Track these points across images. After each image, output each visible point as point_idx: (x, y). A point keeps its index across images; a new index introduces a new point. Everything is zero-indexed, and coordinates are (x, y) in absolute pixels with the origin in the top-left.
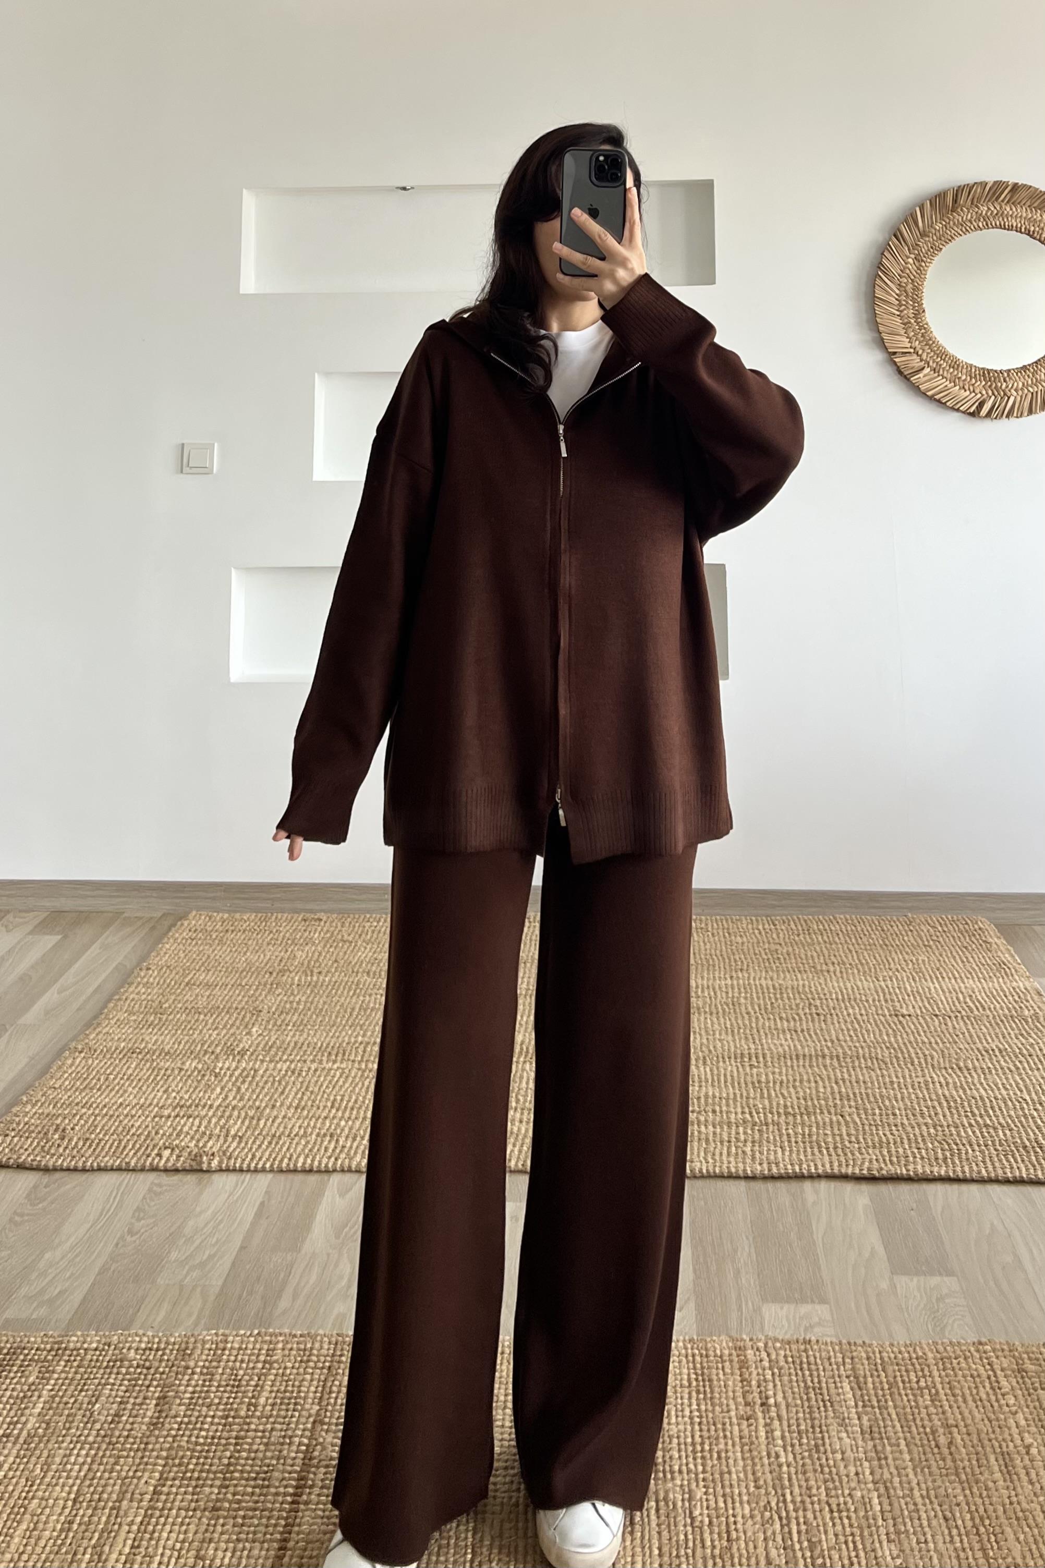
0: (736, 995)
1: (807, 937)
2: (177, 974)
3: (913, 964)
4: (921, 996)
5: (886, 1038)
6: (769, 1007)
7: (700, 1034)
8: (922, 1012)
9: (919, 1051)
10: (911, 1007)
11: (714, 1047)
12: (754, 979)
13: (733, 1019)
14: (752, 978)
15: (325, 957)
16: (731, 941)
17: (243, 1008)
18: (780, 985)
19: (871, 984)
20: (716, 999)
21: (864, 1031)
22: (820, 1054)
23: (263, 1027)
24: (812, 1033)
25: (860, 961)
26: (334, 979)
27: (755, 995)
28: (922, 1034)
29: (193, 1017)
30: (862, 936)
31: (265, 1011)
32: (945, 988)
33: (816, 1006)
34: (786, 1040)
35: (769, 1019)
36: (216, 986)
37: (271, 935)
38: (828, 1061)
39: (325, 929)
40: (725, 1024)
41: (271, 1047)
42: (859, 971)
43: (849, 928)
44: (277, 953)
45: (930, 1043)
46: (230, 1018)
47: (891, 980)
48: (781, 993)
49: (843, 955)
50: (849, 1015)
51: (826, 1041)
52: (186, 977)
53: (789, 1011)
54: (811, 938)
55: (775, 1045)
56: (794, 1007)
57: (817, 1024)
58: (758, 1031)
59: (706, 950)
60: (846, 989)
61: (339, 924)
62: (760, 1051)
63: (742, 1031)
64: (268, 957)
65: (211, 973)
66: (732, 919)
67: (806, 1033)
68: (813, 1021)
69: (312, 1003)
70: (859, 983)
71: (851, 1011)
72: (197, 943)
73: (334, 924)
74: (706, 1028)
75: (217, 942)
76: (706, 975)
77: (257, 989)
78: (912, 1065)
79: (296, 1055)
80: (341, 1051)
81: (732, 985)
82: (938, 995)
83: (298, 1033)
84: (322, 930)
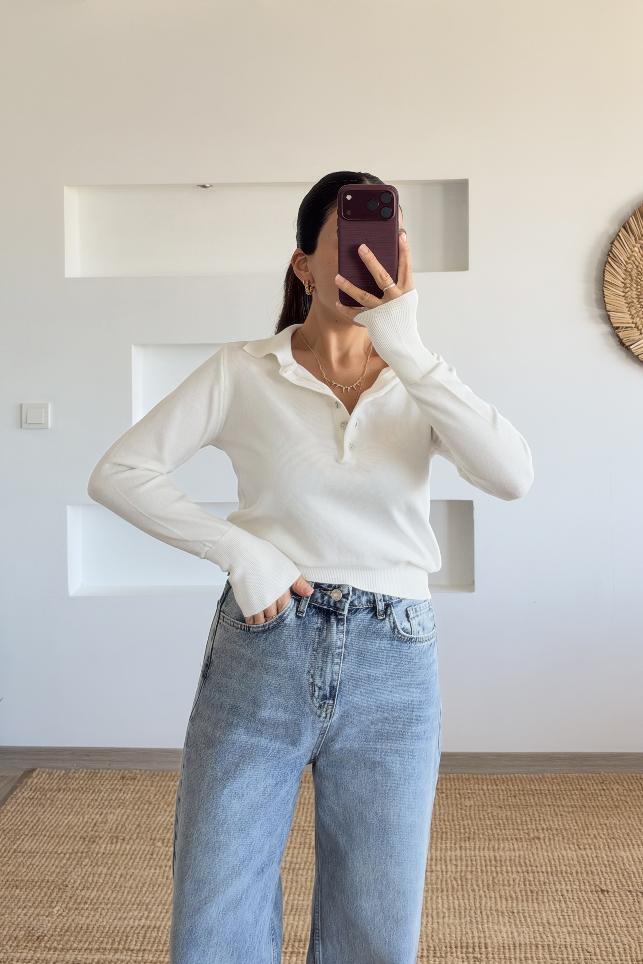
0: (464, 868)
1: (522, 798)
2: (9, 839)
3: (607, 829)
4: (616, 867)
5: (589, 922)
6: (490, 882)
7: (432, 917)
8: (618, 887)
9: (618, 939)
10: (608, 881)
11: (444, 934)
12: (479, 850)
13: (460, 897)
14: (477, 848)
15: (131, 820)
16: (461, 805)
17: (54, 879)
18: (500, 856)
19: (574, 853)
20: (446, 874)
21: (572, 914)
22: (534, 943)
23: (64, 905)
24: (527, 915)
25: (564, 826)
26: (133, 848)
27: (479, 870)
28: (620, 915)
29: (11, 891)
30: (566, 797)
31: (70, 886)
32: (635, 857)
33: (529, 881)
34: (505, 925)
35: (490, 897)
36: (38, 853)
37: (94, 795)
38: (541, 951)
39: (137, 788)
40: (453, 902)
41: (66, 932)
42: (563, 839)
43: (555, 789)
44: (93, 816)
45: (627, 926)
46: (40, 894)
47: (591, 849)
48: (501, 865)
49: (550, 818)
50: (557, 891)
51: (538, 925)
52: (14, 844)
53: (506, 887)
54: (525, 799)
55: (496, 931)
56: (511, 882)
57: (530, 905)
58: (481, 912)
59: (440, 814)
60: (554, 859)
61: (149, 783)
62: (482, 940)
63: (468, 911)
64: (85, 820)
65: (36, 838)
66: (463, 779)
67: (521, 914)
68: (527, 901)
69: (111, 876)
70: (564, 853)
71: (558, 887)
72: (33, 804)
73: (145, 783)
74: (437, 908)
75: (49, 801)
76: (439, 845)
77: (69, 859)
78: (613, 956)
79: (86, 941)
80: (125, 938)
81: (461, 856)
82: (630, 866)
83: (92, 913)
84: (134, 789)
